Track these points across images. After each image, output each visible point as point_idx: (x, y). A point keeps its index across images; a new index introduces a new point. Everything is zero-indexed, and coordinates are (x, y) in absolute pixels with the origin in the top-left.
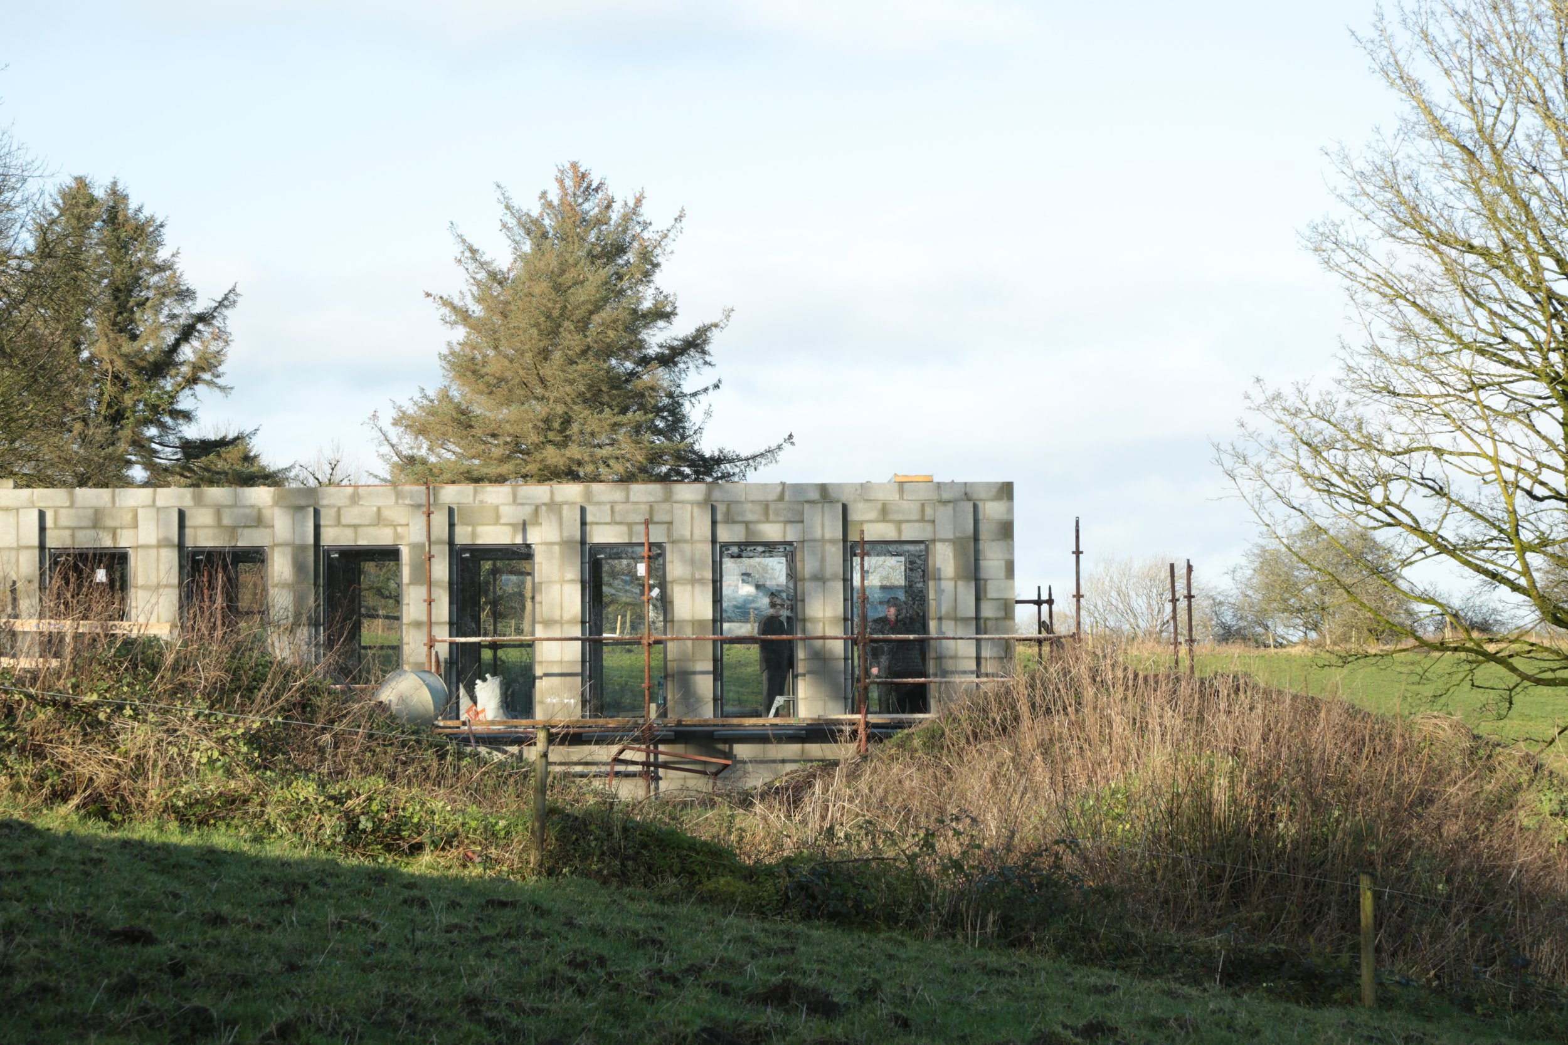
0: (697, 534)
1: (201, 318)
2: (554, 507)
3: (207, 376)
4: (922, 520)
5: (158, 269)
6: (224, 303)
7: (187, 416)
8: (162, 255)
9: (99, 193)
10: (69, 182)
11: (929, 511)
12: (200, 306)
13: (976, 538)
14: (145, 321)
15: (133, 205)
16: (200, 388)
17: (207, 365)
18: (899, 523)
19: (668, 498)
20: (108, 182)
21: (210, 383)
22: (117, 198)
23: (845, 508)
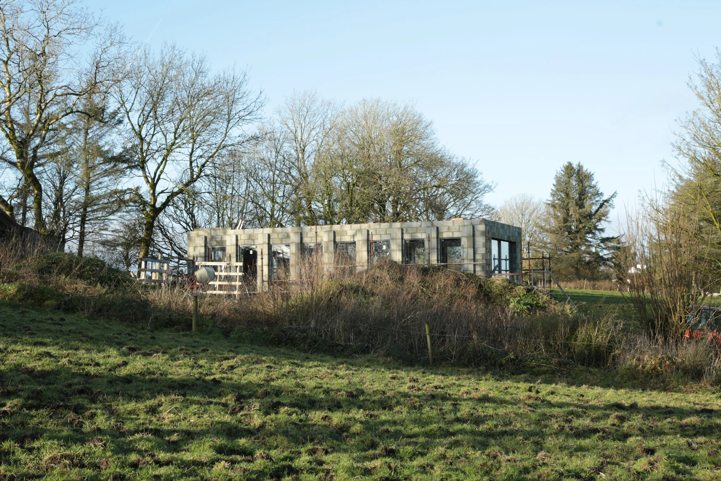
0: (397, 237)
1: (606, 201)
2: (360, 230)
3: (603, 218)
4: (459, 231)
5: (591, 187)
6: (613, 196)
7: (602, 230)
8: (593, 183)
9: (575, 166)
10: (567, 164)
11: (461, 228)
12: (605, 198)
13: (474, 236)
14: (587, 203)
15: (585, 169)
16: (602, 222)
17: (605, 215)
18: (453, 232)
19: (391, 227)
20: (577, 163)
21: (605, 220)
22: (580, 167)
23: (438, 228)
